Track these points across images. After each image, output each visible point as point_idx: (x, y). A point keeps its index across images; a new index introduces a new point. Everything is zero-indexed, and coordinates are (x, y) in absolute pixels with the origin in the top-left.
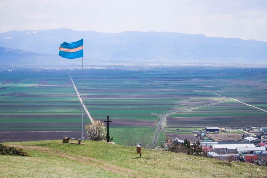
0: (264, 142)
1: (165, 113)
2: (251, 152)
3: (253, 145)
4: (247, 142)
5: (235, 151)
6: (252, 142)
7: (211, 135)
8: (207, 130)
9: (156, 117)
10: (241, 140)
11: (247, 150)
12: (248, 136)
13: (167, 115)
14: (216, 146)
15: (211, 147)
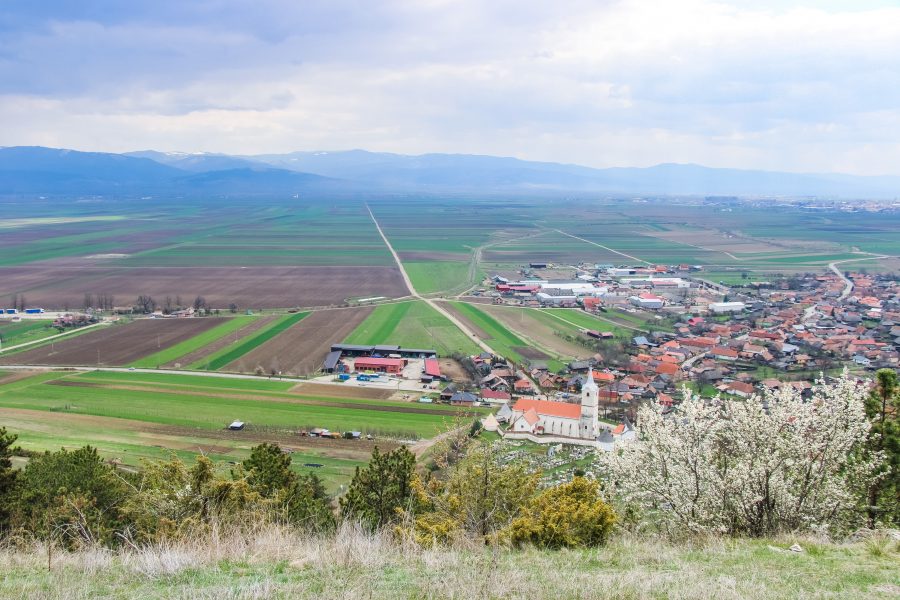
0: (603, 281)
1: (479, 246)
2: (590, 294)
3: (590, 285)
4: (583, 281)
5: (571, 292)
6: (588, 282)
7: (537, 272)
8: (532, 266)
9: (469, 250)
10: (575, 278)
11: (584, 291)
12: (583, 274)
13: (482, 248)
14: (545, 285)
15: (540, 287)
